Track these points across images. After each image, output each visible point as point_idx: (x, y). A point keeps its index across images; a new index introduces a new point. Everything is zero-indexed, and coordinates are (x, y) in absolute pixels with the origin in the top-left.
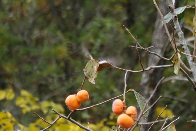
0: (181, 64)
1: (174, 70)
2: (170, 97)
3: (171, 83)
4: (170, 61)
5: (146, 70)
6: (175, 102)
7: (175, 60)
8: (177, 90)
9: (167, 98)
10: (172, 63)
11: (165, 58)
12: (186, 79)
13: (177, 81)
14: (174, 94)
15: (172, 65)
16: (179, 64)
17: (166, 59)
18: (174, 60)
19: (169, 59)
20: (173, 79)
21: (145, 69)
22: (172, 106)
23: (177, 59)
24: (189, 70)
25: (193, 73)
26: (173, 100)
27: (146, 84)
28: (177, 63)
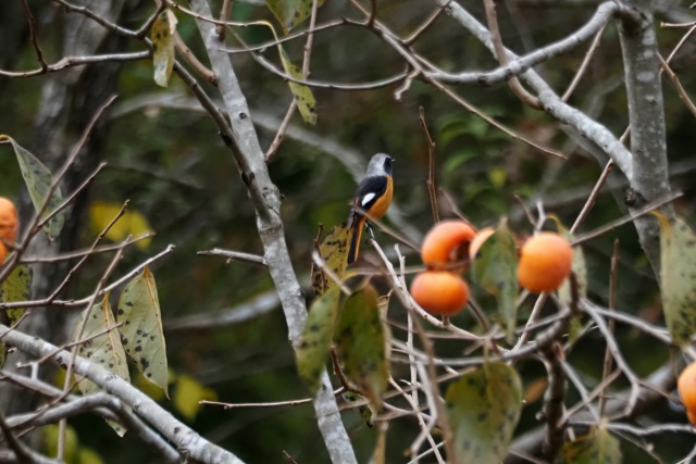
0: (177, 50)
1: (152, 69)
2: (141, 167)
3: (144, 118)
4: (141, 37)
5: (53, 71)
6: (158, 187)
7: (158, 36)
8: (165, 142)
9: (132, 171)
10: (147, 46)
11: (120, 28)
12: (198, 106)
13: (166, 112)
14: (153, 157)
15: (144, 53)
16: (171, 49)
17: (127, 31)
18: (153, 35)
19: (135, 33)
20: (153, 105)
21: (50, 67)
22: (148, 201)
23: (166, 33)
24: (208, 72)
25: (220, 84)
26: (149, 177)
27: (54, 122)
28: (166, 45)
